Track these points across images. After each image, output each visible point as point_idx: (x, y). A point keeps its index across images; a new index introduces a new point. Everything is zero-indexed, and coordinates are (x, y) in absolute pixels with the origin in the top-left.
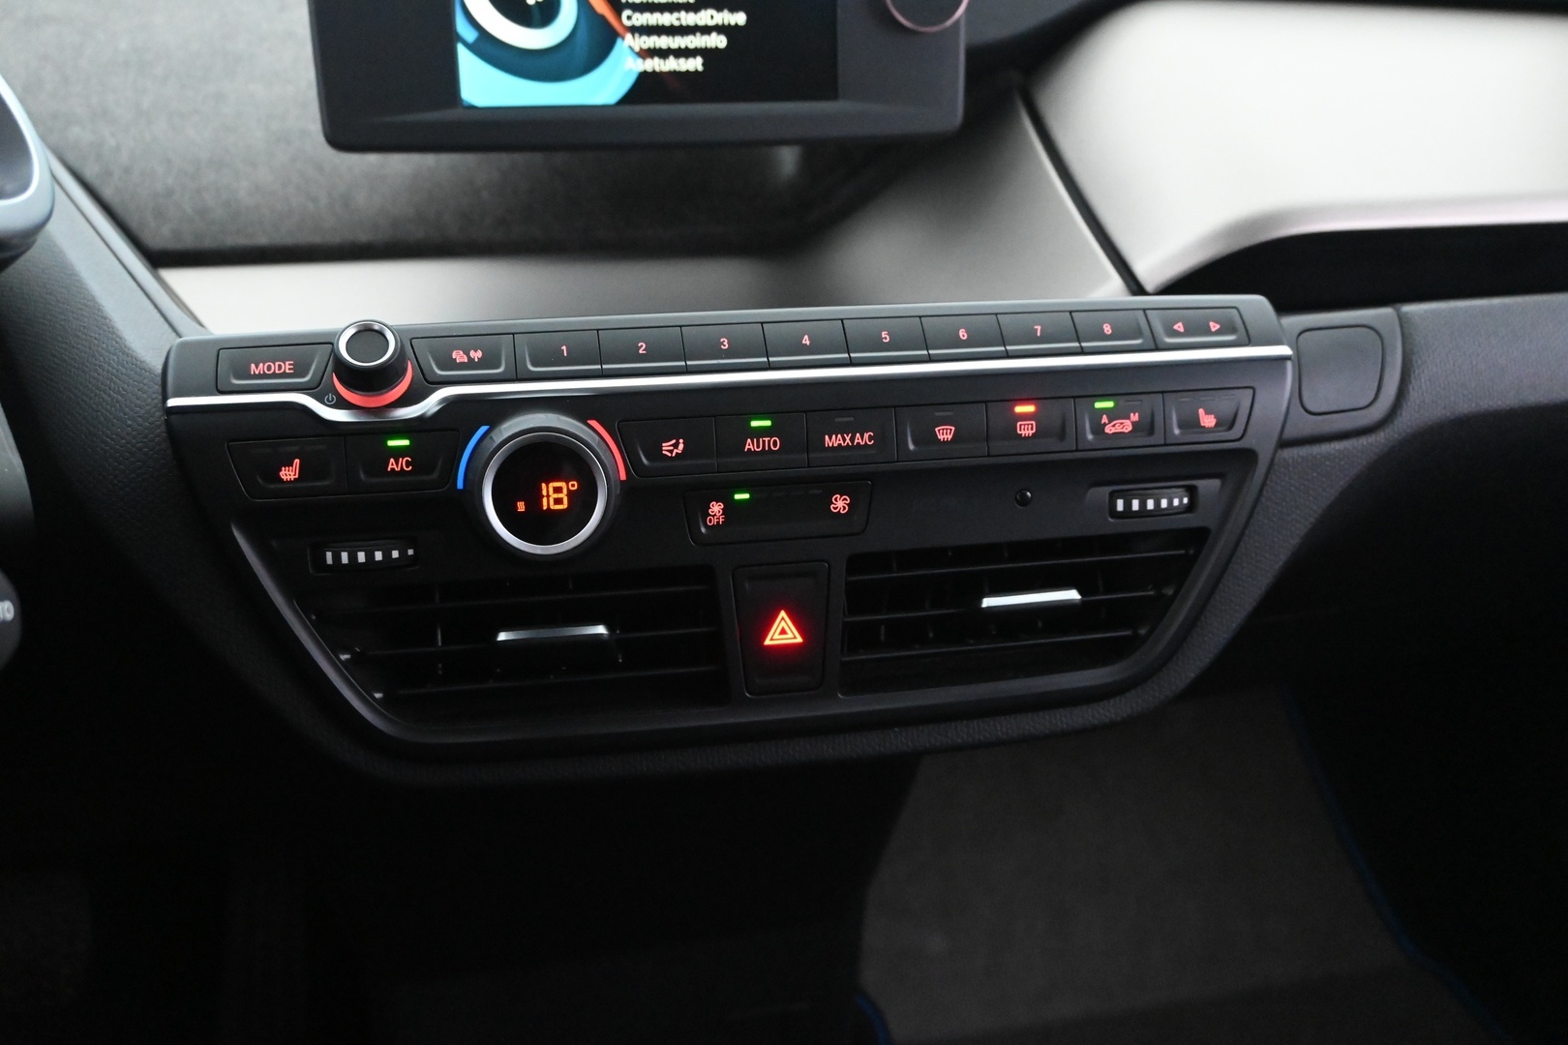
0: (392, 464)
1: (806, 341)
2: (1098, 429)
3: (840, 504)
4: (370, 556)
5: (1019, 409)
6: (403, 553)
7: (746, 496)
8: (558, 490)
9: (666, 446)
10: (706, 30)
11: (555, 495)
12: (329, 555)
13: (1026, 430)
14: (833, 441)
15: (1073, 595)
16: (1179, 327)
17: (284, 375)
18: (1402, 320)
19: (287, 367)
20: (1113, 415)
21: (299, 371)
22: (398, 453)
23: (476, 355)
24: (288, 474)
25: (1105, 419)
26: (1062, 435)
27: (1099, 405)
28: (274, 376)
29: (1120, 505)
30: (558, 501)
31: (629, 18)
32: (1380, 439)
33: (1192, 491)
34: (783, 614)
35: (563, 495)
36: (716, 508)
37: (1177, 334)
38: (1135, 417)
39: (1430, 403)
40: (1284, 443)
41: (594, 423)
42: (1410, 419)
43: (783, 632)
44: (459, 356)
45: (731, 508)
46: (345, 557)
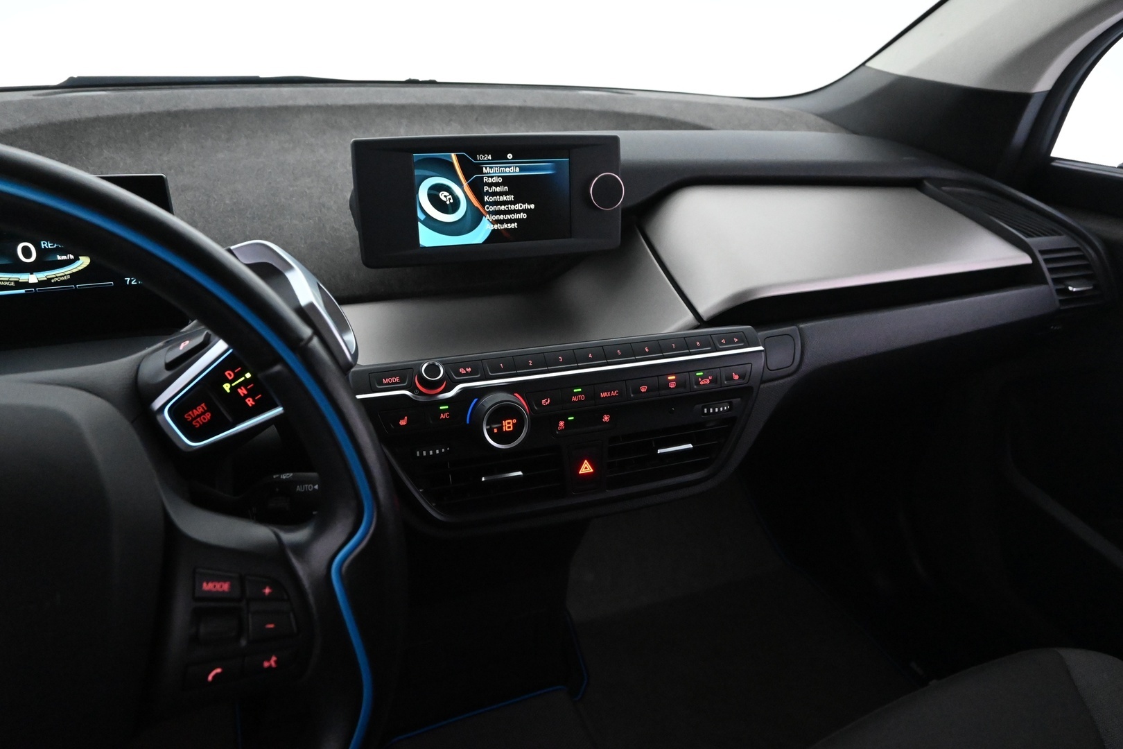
0: (442, 416)
1: (590, 356)
2: (698, 383)
3: (606, 418)
4: (434, 452)
5: (670, 378)
6: (446, 450)
7: (573, 418)
8: (509, 423)
9: (543, 401)
10: (518, 212)
11: (508, 425)
12: (418, 453)
13: (672, 386)
14: (603, 395)
15: (690, 446)
16: (723, 341)
17: (396, 383)
18: (800, 330)
19: (397, 379)
20: (703, 378)
21: (402, 381)
22: (444, 411)
23: (469, 370)
24: (403, 423)
25: (700, 379)
26: (685, 387)
27: (697, 374)
28: (393, 383)
29: (706, 411)
30: (509, 427)
31: (488, 208)
32: (795, 377)
33: (730, 404)
34: (586, 461)
35: (511, 425)
36: (562, 423)
37: (722, 344)
38: (710, 378)
39: (811, 362)
40: (763, 382)
41: (516, 394)
42: (805, 369)
43: (586, 468)
44: (462, 371)
45: (567, 423)
46: (424, 453)
